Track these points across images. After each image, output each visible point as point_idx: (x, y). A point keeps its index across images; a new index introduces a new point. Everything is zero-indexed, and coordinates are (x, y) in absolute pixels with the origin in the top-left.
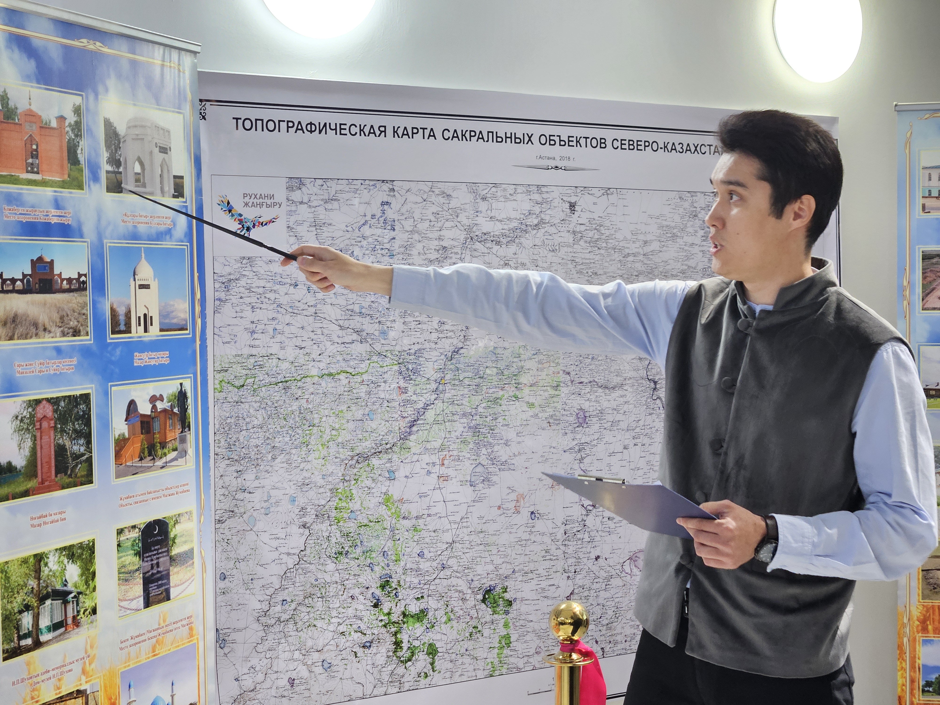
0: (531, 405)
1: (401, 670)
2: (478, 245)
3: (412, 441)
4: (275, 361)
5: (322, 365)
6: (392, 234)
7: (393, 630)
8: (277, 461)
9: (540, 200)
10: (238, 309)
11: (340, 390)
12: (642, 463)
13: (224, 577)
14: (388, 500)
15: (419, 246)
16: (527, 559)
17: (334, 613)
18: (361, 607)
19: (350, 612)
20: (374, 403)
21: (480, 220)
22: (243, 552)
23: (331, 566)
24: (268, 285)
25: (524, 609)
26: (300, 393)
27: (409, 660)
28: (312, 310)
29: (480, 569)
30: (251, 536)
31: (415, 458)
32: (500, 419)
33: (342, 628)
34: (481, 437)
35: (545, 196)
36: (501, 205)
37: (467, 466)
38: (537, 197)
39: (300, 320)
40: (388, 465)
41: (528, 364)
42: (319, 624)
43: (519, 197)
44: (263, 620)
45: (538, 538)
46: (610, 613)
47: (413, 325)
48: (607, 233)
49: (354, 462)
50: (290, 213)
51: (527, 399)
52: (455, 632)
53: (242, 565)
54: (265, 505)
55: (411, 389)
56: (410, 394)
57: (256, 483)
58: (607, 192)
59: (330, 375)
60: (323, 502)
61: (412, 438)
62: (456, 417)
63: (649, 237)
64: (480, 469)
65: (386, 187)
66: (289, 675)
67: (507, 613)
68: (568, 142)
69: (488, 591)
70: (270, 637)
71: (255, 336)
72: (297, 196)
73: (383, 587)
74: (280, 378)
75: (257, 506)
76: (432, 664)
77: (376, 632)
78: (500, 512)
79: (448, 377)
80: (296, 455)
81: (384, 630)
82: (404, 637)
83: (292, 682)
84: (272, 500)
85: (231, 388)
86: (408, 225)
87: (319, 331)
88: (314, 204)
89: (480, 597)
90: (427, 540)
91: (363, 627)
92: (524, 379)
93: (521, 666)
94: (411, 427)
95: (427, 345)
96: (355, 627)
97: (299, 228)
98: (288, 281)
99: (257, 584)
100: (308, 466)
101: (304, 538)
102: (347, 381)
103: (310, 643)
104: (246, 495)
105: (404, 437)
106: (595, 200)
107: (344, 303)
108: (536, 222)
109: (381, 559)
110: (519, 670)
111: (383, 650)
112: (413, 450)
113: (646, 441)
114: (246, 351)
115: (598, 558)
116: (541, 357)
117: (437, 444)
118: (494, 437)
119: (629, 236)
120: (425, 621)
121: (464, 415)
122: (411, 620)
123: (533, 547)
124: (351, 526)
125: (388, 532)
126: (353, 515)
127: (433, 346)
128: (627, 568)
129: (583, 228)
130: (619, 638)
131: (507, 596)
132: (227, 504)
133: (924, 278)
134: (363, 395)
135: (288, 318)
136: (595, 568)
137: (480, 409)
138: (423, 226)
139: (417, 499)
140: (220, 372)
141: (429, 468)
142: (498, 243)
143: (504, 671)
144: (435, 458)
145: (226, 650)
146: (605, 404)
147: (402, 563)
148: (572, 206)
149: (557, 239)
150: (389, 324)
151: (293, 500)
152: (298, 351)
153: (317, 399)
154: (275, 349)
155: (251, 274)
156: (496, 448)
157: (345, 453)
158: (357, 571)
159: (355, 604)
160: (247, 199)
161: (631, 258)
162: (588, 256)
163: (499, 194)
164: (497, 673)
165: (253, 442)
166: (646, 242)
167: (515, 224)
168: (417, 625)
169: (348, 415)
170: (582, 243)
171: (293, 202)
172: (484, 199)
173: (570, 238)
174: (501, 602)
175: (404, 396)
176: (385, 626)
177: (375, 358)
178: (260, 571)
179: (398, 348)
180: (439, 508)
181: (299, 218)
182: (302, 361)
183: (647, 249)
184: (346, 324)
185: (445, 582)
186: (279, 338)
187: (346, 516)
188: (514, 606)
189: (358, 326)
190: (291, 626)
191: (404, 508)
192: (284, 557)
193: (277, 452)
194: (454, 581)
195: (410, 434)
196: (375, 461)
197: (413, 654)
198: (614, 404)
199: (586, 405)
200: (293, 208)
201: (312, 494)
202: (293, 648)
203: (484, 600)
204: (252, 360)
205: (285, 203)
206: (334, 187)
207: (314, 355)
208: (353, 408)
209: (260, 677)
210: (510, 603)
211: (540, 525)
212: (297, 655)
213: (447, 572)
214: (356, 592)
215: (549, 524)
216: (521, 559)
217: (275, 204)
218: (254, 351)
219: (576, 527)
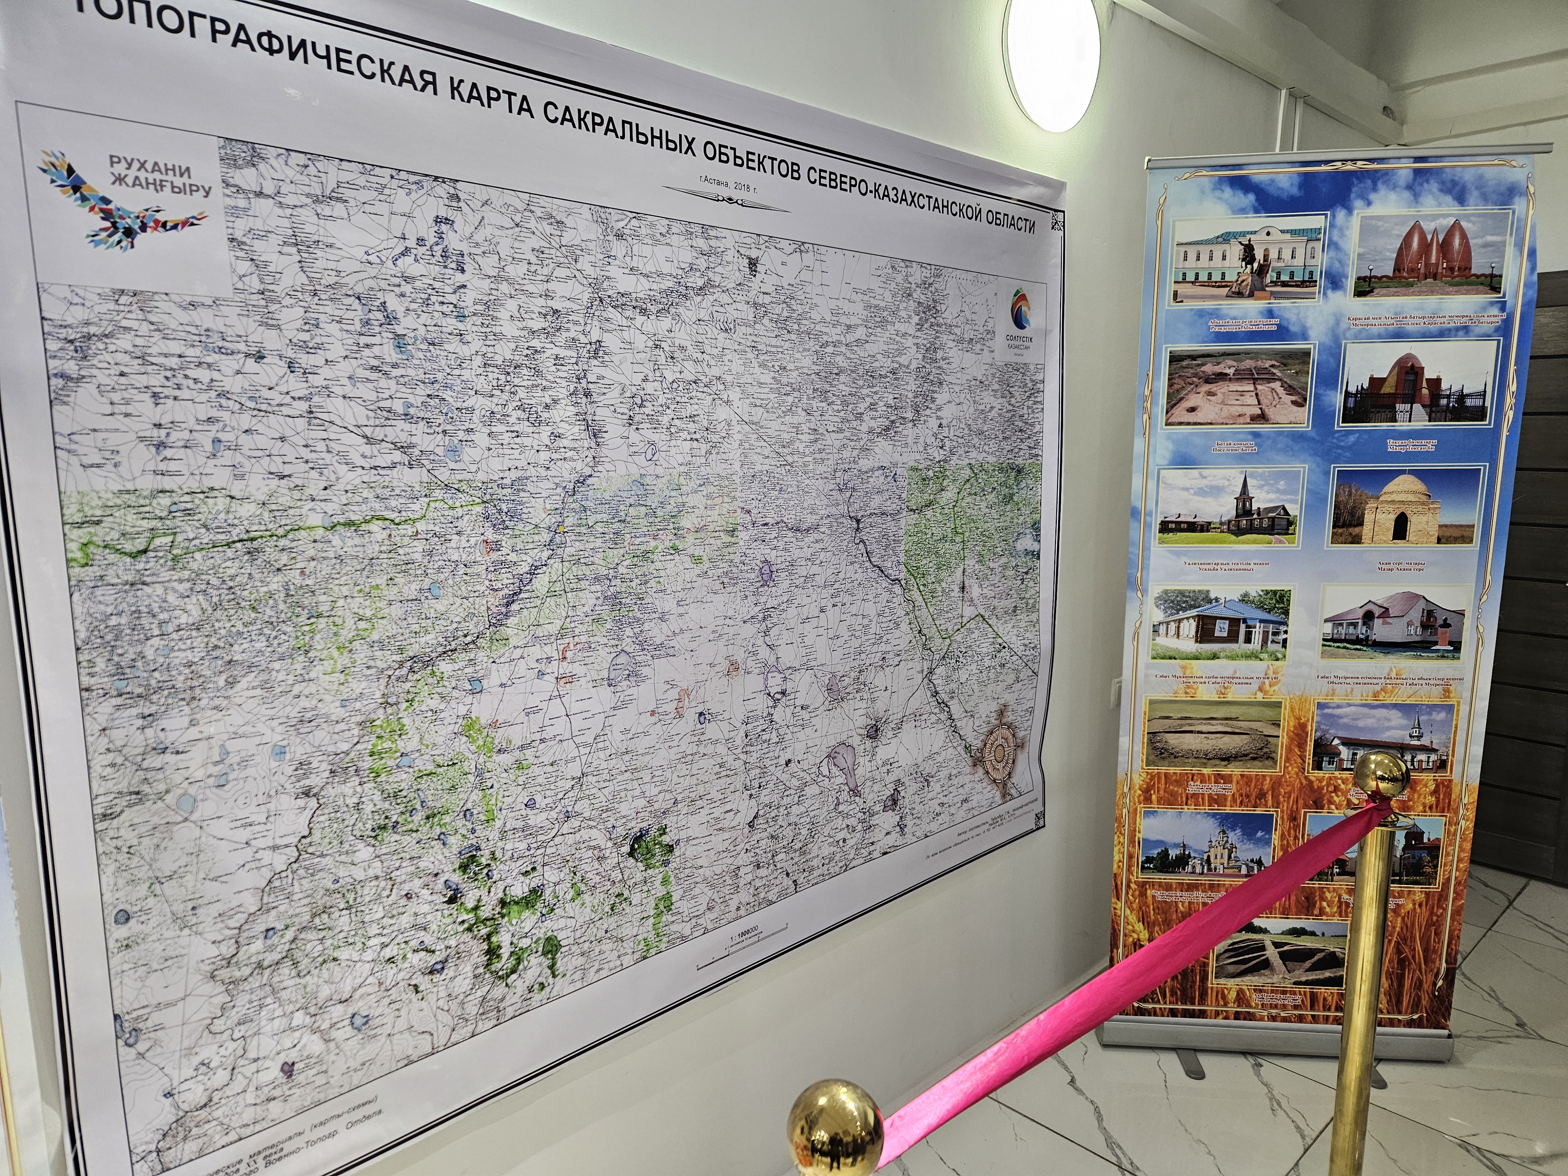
0: (698, 560)
1: (500, 990)
2: (611, 313)
3: (512, 628)
4: (222, 502)
5: (330, 508)
6: (460, 278)
7: (484, 931)
8: (238, 687)
9: (706, 248)
10: (116, 397)
11: (373, 550)
12: (843, 631)
13: (124, 917)
14: (470, 727)
15: (512, 305)
16: (694, 781)
17: (374, 930)
18: (426, 908)
19: (405, 921)
20: (439, 570)
21: (613, 271)
22: (166, 865)
23: (364, 852)
24: (190, 352)
25: (690, 851)
26: (284, 559)
27: (513, 971)
28: (303, 406)
29: (624, 809)
30: (186, 834)
31: (518, 653)
32: (652, 583)
33: (388, 953)
34: (624, 611)
35: (713, 243)
36: (647, 250)
37: (603, 657)
38: (701, 243)
39: (275, 424)
40: (469, 670)
41: (692, 500)
42: (344, 954)
43: (675, 240)
44: (224, 974)
45: (710, 749)
46: (804, 832)
47: (506, 438)
48: (800, 309)
49: (404, 671)
50: (234, 212)
51: (690, 551)
52: (588, 910)
53: (170, 888)
54: (215, 770)
55: (507, 544)
56: (504, 551)
57: (193, 733)
58: (800, 247)
59: (349, 524)
60: (345, 747)
61: (512, 621)
62: (584, 584)
63: (854, 321)
64: (623, 658)
65: (442, 190)
66: (282, 1058)
67: (666, 863)
68: (745, 161)
69: (638, 839)
70: (242, 1000)
71: (168, 453)
72: (246, 178)
73: (464, 868)
74: (235, 534)
75: (199, 775)
76: (551, 967)
77: (453, 943)
78: (654, 719)
79: (569, 522)
80: (280, 672)
81: (467, 936)
82: (504, 939)
83: (288, 1069)
84: (234, 759)
85: (112, 557)
86: (489, 264)
87: (321, 446)
88: (290, 200)
89: (626, 849)
90: (540, 780)
91: (429, 940)
92: (687, 522)
93: (687, 932)
94: (508, 604)
95: (532, 471)
96: (414, 944)
97: (258, 245)
98: (242, 347)
99: (207, 914)
100: (312, 688)
101: (308, 814)
102: (385, 534)
103: (325, 992)
104: (168, 757)
105: (497, 622)
106: (785, 258)
107: (373, 396)
108: (700, 283)
109: (460, 823)
110: (684, 939)
111: (467, 969)
112: (513, 642)
113: (847, 599)
114: (147, 483)
115: (788, 762)
116: (711, 489)
117: (554, 629)
118: (643, 609)
119: (828, 317)
120: (539, 905)
121: (597, 579)
122: (515, 908)
123: (703, 763)
124: (403, 779)
125: (471, 778)
126: (405, 761)
127: (543, 472)
128: (825, 770)
129: (767, 299)
130: (815, 863)
131: (666, 839)
132: (125, 780)
133: (1170, 385)
134: (418, 557)
135: (246, 420)
136: (784, 777)
137: (622, 569)
138: (516, 271)
139: (522, 717)
140: (80, 525)
141: (542, 667)
142: (644, 312)
143: (663, 946)
144: (550, 650)
145: (141, 1047)
146: (796, 553)
147: (498, 824)
148: (753, 264)
149: (732, 313)
150: (461, 435)
151: (280, 752)
152: (276, 482)
153: (325, 569)
154: (220, 478)
155: (145, 328)
156: (646, 626)
157: (387, 659)
158: (416, 851)
159: (413, 906)
160: (121, 169)
161: (830, 349)
162: (774, 342)
163: (643, 231)
164: (653, 951)
165: (179, 658)
166: (849, 327)
167: (670, 283)
168: (527, 913)
169: (392, 593)
170: (766, 321)
171: (239, 189)
172: (619, 236)
173: (749, 313)
174: (657, 850)
175: (494, 556)
176: (469, 929)
177: (438, 494)
178: (211, 890)
179: (482, 476)
180: (560, 727)
181: (258, 224)
182: (285, 500)
183: (850, 338)
184: (379, 433)
185: (570, 839)
186: (228, 457)
187: (391, 763)
188: (677, 852)
189: (403, 438)
190: (286, 970)
191: (499, 736)
192: (267, 856)
193: (237, 671)
194: (585, 834)
195: (507, 615)
196: (444, 667)
197: (519, 961)
198: (807, 552)
199: (772, 556)
200: (242, 203)
201: (321, 736)
202: (291, 1008)
203: (631, 854)
204: (165, 501)
205: (218, 190)
206: (333, 175)
207: (314, 488)
208: (400, 580)
209: (221, 1077)
210: (670, 849)
211: (712, 730)
212: (299, 1018)
213: (575, 823)
214: (416, 885)
215: (725, 726)
216: (687, 782)
217: (193, 189)
218: (167, 483)
219: (761, 724)
